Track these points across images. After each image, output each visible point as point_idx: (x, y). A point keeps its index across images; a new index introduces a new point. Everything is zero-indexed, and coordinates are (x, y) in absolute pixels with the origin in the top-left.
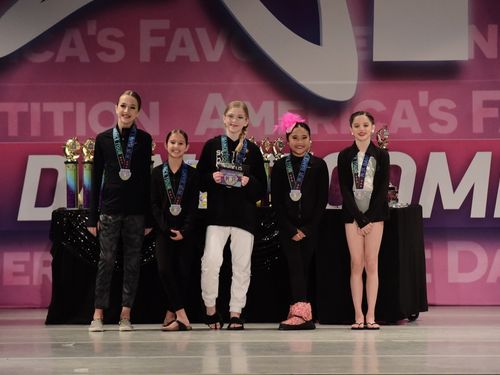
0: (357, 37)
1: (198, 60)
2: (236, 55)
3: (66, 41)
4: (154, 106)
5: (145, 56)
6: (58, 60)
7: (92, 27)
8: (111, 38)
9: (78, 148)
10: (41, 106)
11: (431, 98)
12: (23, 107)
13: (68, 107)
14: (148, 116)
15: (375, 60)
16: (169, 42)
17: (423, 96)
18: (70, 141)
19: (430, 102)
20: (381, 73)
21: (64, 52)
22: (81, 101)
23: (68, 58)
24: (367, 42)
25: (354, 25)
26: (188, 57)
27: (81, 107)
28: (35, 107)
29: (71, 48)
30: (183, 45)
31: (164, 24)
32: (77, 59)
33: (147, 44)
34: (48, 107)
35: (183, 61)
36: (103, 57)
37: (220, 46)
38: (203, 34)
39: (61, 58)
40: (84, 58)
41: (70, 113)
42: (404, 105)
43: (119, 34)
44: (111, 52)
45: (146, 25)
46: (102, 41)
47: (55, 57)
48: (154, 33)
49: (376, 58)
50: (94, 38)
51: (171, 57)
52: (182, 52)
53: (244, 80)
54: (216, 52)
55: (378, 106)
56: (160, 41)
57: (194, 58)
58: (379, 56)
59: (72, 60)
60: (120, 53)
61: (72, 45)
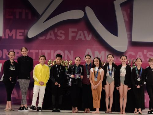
0: (128, 35)
1: (84, 40)
2: (95, 39)
3: (49, 34)
4: (72, 52)
5: (70, 38)
6: (47, 39)
7: (56, 30)
8: (61, 33)
9: (52, 62)
10: (42, 51)
11: (147, 52)
12: (37, 51)
13: (49, 51)
14: (71, 54)
15: (132, 41)
16: (77, 35)
17: (145, 51)
18: (50, 60)
19: (147, 53)
20: (134, 44)
22: (52, 50)
23: (49, 38)
24: (130, 36)
25: (127, 31)
26: (81, 39)
27: (52, 51)
28: (40, 51)
30: (80, 35)
31: (76, 30)
32: (52, 38)
33: (71, 35)
34: (44, 51)
35: (80, 40)
36: (58, 38)
37: (91, 36)
38: (86, 32)
40: (54, 38)
41: (49, 53)
42: (140, 53)
43: (63, 32)
44: (61, 37)
45: (71, 30)
46: (59, 34)
47: (46, 38)
48: (73, 32)
49: (133, 41)
50: (57, 33)
51: (77, 39)
52: (80, 37)
53: (96, 45)
54: (89, 38)
55: (133, 54)
56: (74, 34)
57: (83, 39)
59: (51, 39)
60: (63, 37)
61: (51, 35)
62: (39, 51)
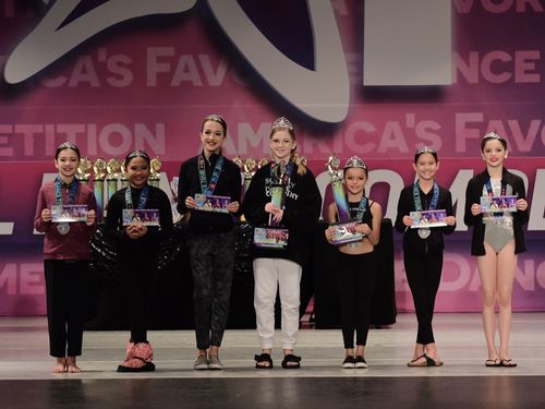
0: (348, 64)
1: (201, 84)
2: (236, 80)
4: (160, 127)
5: (152, 81)
6: (70, 85)
7: (102, 55)
8: (120, 64)
9: (89, 167)
10: (55, 128)
11: (417, 121)
12: (39, 129)
13: (80, 128)
14: (155, 136)
15: (365, 84)
16: (174, 68)
17: (410, 118)
19: (416, 123)
20: (372, 96)
21: (76, 77)
22: (92, 123)
23: (80, 83)
24: (358, 68)
25: (346, 51)
26: (191, 82)
27: (92, 128)
28: (50, 128)
29: (80, 75)
30: (187, 70)
31: (169, 51)
32: (88, 83)
33: (153, 70)
34: (62, 128)
35: (187, 85)
36: (112, 81)
37: (222, 71)
38: (205, 60)
39: (73, 83)
40: (95, 83)
41: (81, 134)
42: (393, 126)
43: (127, 60)
44: (120, 77)
45: (153, 53)
46: (112, 67)
47: (68, 82)
48: (160, 60)
50: (105, 64)
51: (175, 82)
52: (186, 77)
53: (243, 103)
54: (218, 76)
55: (369, 128)
56: (166, 68)
57: (198, 83)
58: (369, 81)
59: (84, 85)
60: (128, 78)
61: (84, 71)
62: (44, 130)
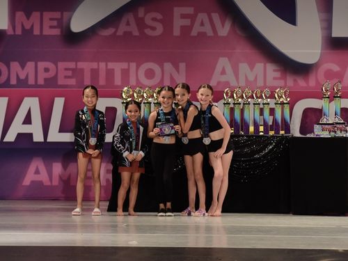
0: (321, 20)
1: (212, 35)
2: (238, 32)
3: (124, 20)
4: (182, 66)
5: (177, 32)
6: (118, 34)
7: (141, 12)
8: (154, 19)
9: (131, 93)
10: (107, 65)
12: (94, 65)
13: (124, 65)
14: (178, 72)
16: (193, 22)
18: (126, 88)
20: (337, 45)
21: (122, 28)
22: (133, 62)
23: (125, 33)
24: (328, 24)
25: (318, 12)
26: (205, 33)
27: (133, 65)
28: (102, 65)
29: (128, 26)
30: (202, 24)
31: (190, 10)
32: (131, 33)
33: (178, 23)
34: (111, 65)
36: (148, 32)
37: (228, 25)
38: (216, 17)
39: (120, 33)
40: (136, 33)
41: (125, 70)
43: (159, 16)
44: (153, 29)
45: (178, 11)
46: (148, 21)
47: (116, 32)
48: (183, 16)
49: (334, 35)
50: (143, 19)
51: (194, 33)
52: (202, 29)
53: (243, 49)
54: (225, 29)
55: (336, 68)
56: (187, 22)
57: (210, 33)
58: (336, 33)
59: (128, 34)
60: (160, 30)
61: (128, 24)
62: (98, 66)
